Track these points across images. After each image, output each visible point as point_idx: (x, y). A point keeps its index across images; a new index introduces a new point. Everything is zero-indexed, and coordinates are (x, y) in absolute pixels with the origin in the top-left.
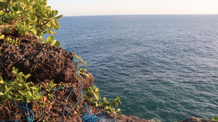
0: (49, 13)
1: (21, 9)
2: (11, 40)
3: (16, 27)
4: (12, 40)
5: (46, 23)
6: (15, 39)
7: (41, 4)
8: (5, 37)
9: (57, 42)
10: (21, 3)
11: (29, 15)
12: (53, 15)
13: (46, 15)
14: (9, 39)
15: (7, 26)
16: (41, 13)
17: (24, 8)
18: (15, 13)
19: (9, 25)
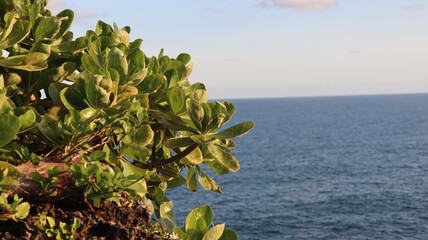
0: (201, 113)
1: (97, 100)
2: (52, 222)
3: (78, 175)
4: (57, 227)
5: (187, 152)
6: (69, 222)
7: (169, 74)
8: (33, 212)
9: (225, 232)
10: (100, 78)
11: (127, 128)
12: (215, 121)
13: (186, 117)
14: (45, 220)
15: (45, 167)
16: (167, 108)
17: (108, 95)
18: (77, 117)
19: (51, 166)
